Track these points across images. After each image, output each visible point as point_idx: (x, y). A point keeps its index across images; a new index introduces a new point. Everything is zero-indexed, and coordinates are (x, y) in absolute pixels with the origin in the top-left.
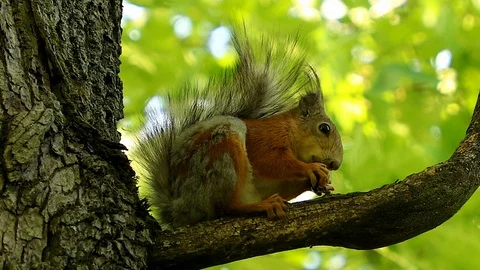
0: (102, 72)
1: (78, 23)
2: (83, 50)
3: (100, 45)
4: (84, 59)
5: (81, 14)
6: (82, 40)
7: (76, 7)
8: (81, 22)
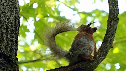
0: (10, 39)
1: (4, 27)
2: (5, 34)
3: (10, 32)
4: (4, 36)
5: (5, 25)
6: (4, 31)
7: (4, 23)
8: (5, 27)
